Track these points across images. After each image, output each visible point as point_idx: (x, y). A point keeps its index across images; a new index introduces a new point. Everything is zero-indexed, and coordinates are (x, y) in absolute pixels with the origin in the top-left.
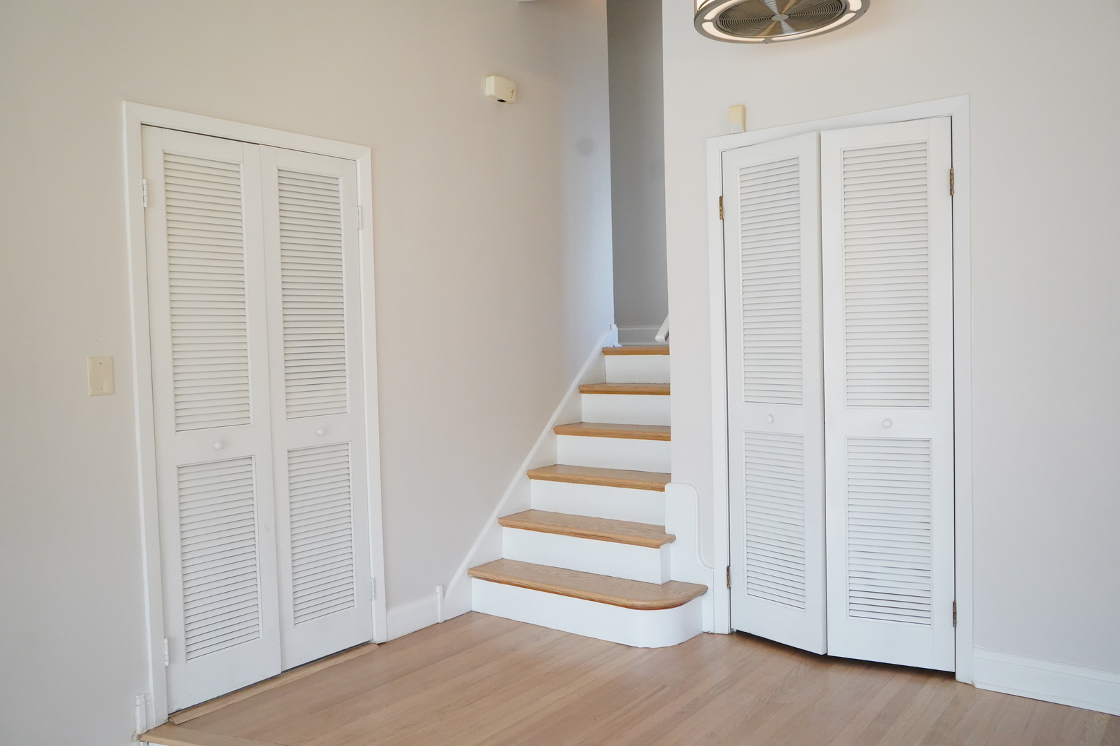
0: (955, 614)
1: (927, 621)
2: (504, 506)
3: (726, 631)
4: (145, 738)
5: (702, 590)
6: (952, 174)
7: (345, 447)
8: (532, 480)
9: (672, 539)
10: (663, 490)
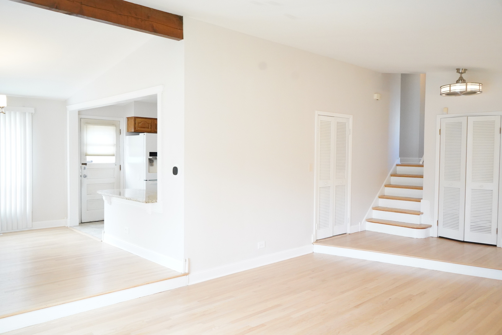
0: (497, 231)
1: (490, 233)
2: (373, 205)
3: (437, 237)
4: (314, 243)
5: (430, 226)
6: (501, 129)
7: (344, 186)
8: (380, 199)
9: (422, 213)
10: (420, 202)
